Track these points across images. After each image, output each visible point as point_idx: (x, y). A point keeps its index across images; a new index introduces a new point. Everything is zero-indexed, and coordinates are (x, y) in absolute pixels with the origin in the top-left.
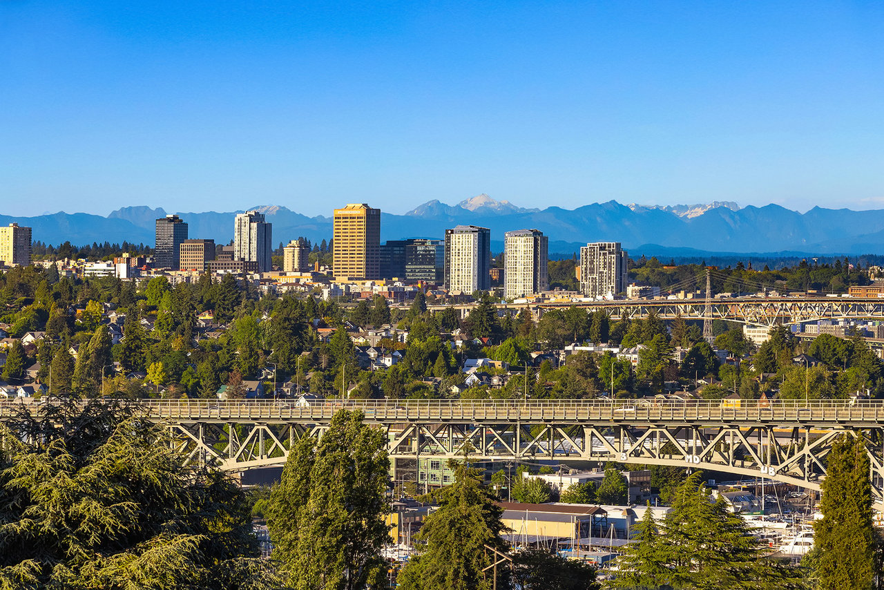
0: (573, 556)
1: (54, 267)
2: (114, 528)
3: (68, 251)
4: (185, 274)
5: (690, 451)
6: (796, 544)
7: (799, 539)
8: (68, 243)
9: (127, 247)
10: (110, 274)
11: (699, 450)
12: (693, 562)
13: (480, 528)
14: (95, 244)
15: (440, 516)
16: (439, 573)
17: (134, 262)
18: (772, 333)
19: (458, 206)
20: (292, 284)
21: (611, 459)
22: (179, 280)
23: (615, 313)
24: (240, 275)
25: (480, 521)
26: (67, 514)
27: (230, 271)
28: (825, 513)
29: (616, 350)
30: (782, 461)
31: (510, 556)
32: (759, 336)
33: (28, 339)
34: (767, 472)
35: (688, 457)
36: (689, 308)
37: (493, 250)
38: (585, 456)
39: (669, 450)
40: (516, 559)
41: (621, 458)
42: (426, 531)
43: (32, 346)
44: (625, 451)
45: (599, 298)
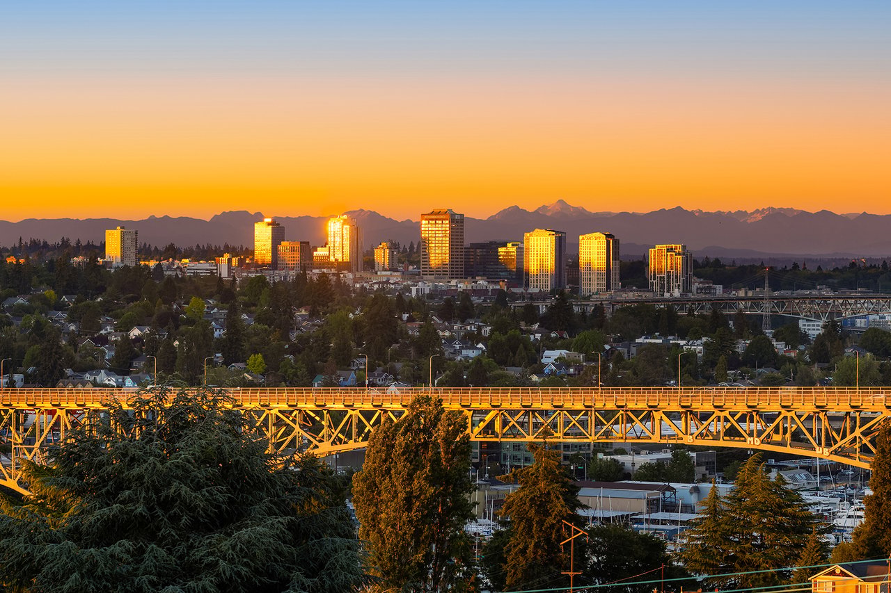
0: (643, 529)
1: (159, 266)
2: (204, 510)
3: (173, 252)
4: (283, 273)
5: (751, 434)
6: (849, 517)
7: (851, 513)
8: (172, 245)
9: (228, 249)
10: (212, 273)
11: (760, 433)
12: (755, 534)
13: (559, 505)
14: (198, 246)
15: (522, 494)
16: (521, 546)
17: (235, 261)
18: (824, 327)
19: (536, 212)
20: (383, 283)
21: (679, 442)
22: (277, 279)
23: (682, 309)
24: (334, 274)
25: (558, 498)
26: (159, 498)
27: (325, 270)
28: (874, 489)
29: (682, 343)
30: (836, 442)
31: (586, 530)
32: (813, 329)
33: (135, 332)
34: (823, 453)
35: (749, 439)
36: (749, 304)
37: (568, 251)
38: (655, 439)
39: (732, 433)
40: (592, 533)
41: (689, 440)
42: (508, 508)
43: (138, 339)
44: (692, 434)
45: (667, 295)
